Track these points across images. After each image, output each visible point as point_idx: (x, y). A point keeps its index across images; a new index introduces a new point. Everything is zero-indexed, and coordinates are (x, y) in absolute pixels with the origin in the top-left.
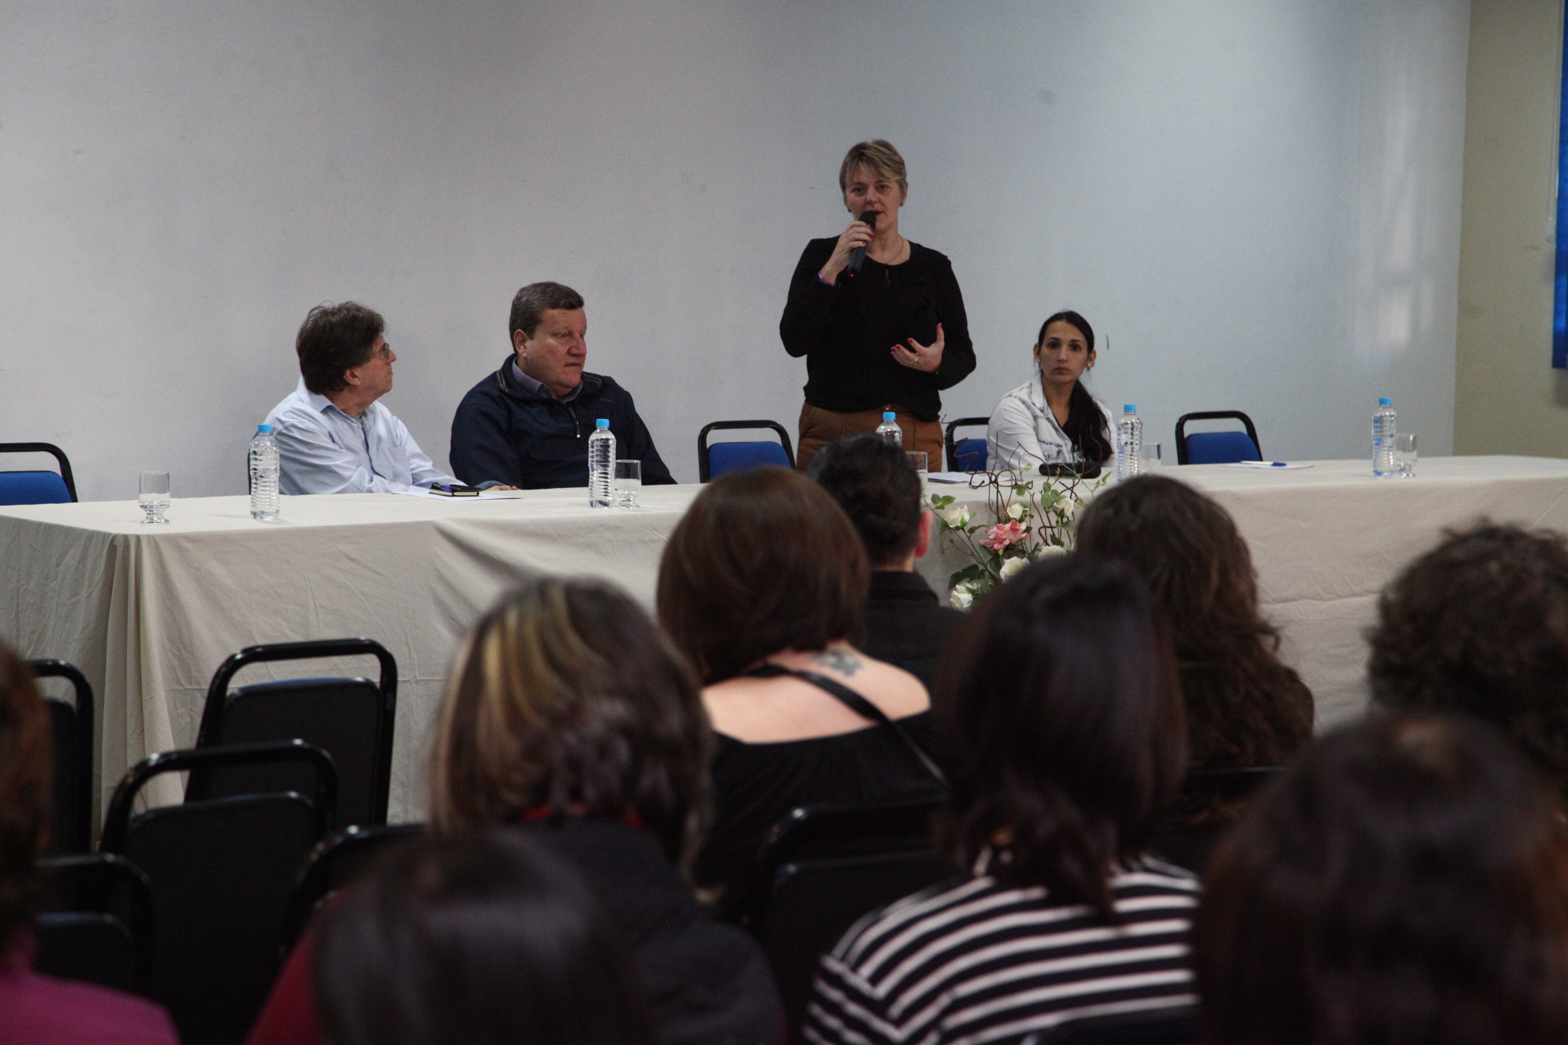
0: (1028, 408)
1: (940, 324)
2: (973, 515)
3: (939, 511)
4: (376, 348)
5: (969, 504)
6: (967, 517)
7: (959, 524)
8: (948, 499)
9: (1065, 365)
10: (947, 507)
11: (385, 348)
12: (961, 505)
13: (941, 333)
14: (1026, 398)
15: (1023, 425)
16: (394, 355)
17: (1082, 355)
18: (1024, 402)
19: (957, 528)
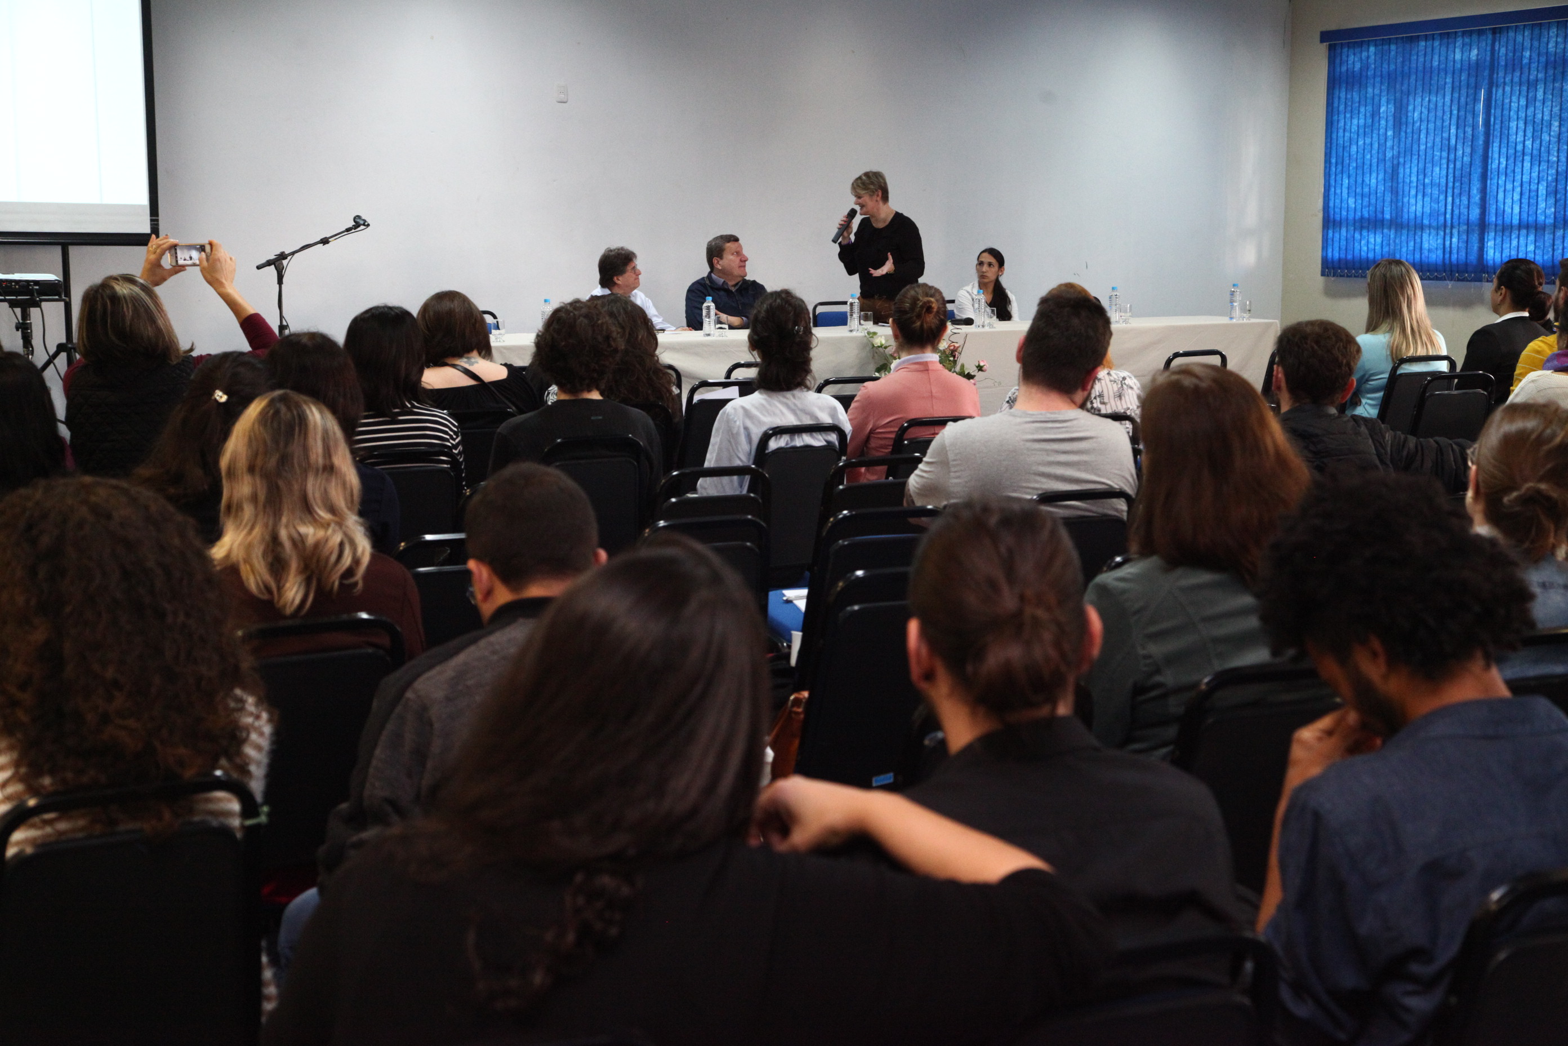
0: (970, 295)
1: (889, 253)
2: (887, 341)
3: (870, 339)
4: (629, 268)
5: (884, 335)
6: (883, 342)
7: (879, 345)
8: (875, 333)
9: (985, 274)
10: (874, 337)
11: (634, 268)
12: (881, 336)
13: (890, 257)
14: (970, 291)
15: (965, 303)
16: (640, 271)
17: (996, 268)
18: (968, 292)
19: (879, 347)
